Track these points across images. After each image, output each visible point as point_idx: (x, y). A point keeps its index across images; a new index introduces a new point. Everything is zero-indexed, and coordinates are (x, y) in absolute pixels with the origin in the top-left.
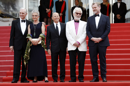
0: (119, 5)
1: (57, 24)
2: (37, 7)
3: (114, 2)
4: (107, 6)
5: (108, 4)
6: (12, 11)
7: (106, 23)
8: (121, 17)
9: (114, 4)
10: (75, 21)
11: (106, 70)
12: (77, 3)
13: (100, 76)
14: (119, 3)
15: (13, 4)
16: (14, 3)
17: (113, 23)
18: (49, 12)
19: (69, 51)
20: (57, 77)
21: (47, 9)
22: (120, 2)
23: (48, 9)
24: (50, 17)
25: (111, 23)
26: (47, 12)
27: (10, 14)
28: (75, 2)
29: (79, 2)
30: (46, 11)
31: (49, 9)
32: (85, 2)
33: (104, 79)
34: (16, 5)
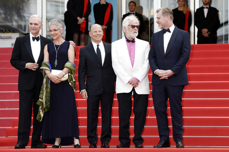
0: (206, 11)
1: (98, 45)
2: (62, 13)
3: (197, 7)
4: (185, 13)
5: (188, 11)
6: (16, 21)
7: (182, 44)
8: (209, 33)
9: (197, 10)
10: (128, 41)
11: (182, 126)
12: (133, 7)
13: (171, 136)
14: (207, 8)
15: (19, 8)
16: (21, 7)
17: (196, 43)
18: (83, 23)
19: (118, 94)
20: (97, 138)
21: (79, 18)
22: (208, 6)
23: (81, 18)
24: (84, 31)
25: (192, 43)
26: (78, 23)
27: (14, 27)
28: (129, 5)
29: (137, 5)
30: (78, 21)
31: (83, 18)
32: (148, 7)
33: (179, 143)
34: (25, 11)
